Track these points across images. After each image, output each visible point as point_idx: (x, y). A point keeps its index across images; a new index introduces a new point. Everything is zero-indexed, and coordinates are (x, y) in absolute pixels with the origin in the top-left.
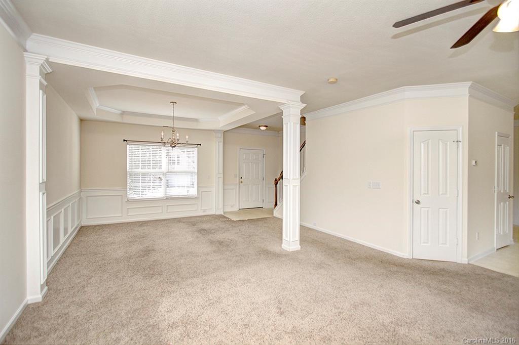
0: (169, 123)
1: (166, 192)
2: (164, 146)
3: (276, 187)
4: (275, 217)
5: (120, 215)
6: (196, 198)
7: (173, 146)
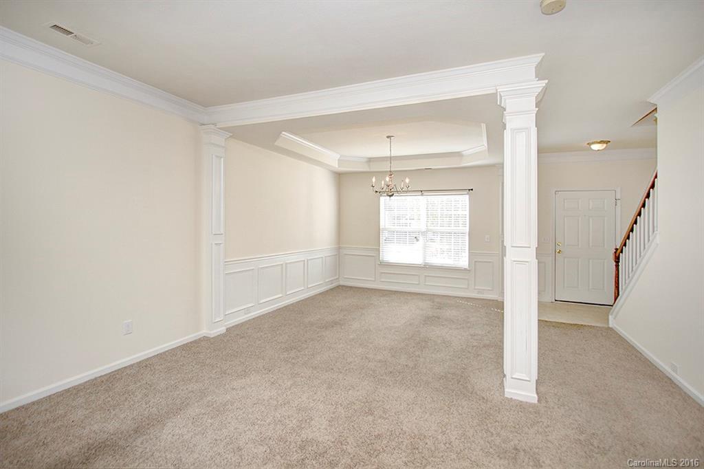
0: (385, 167)
1: (425, 258)
2: (422, 195)
3: (617, 266)
4: (611, 329)
5: (373, 279)
6: (465, 269)
7: (390, 194)
